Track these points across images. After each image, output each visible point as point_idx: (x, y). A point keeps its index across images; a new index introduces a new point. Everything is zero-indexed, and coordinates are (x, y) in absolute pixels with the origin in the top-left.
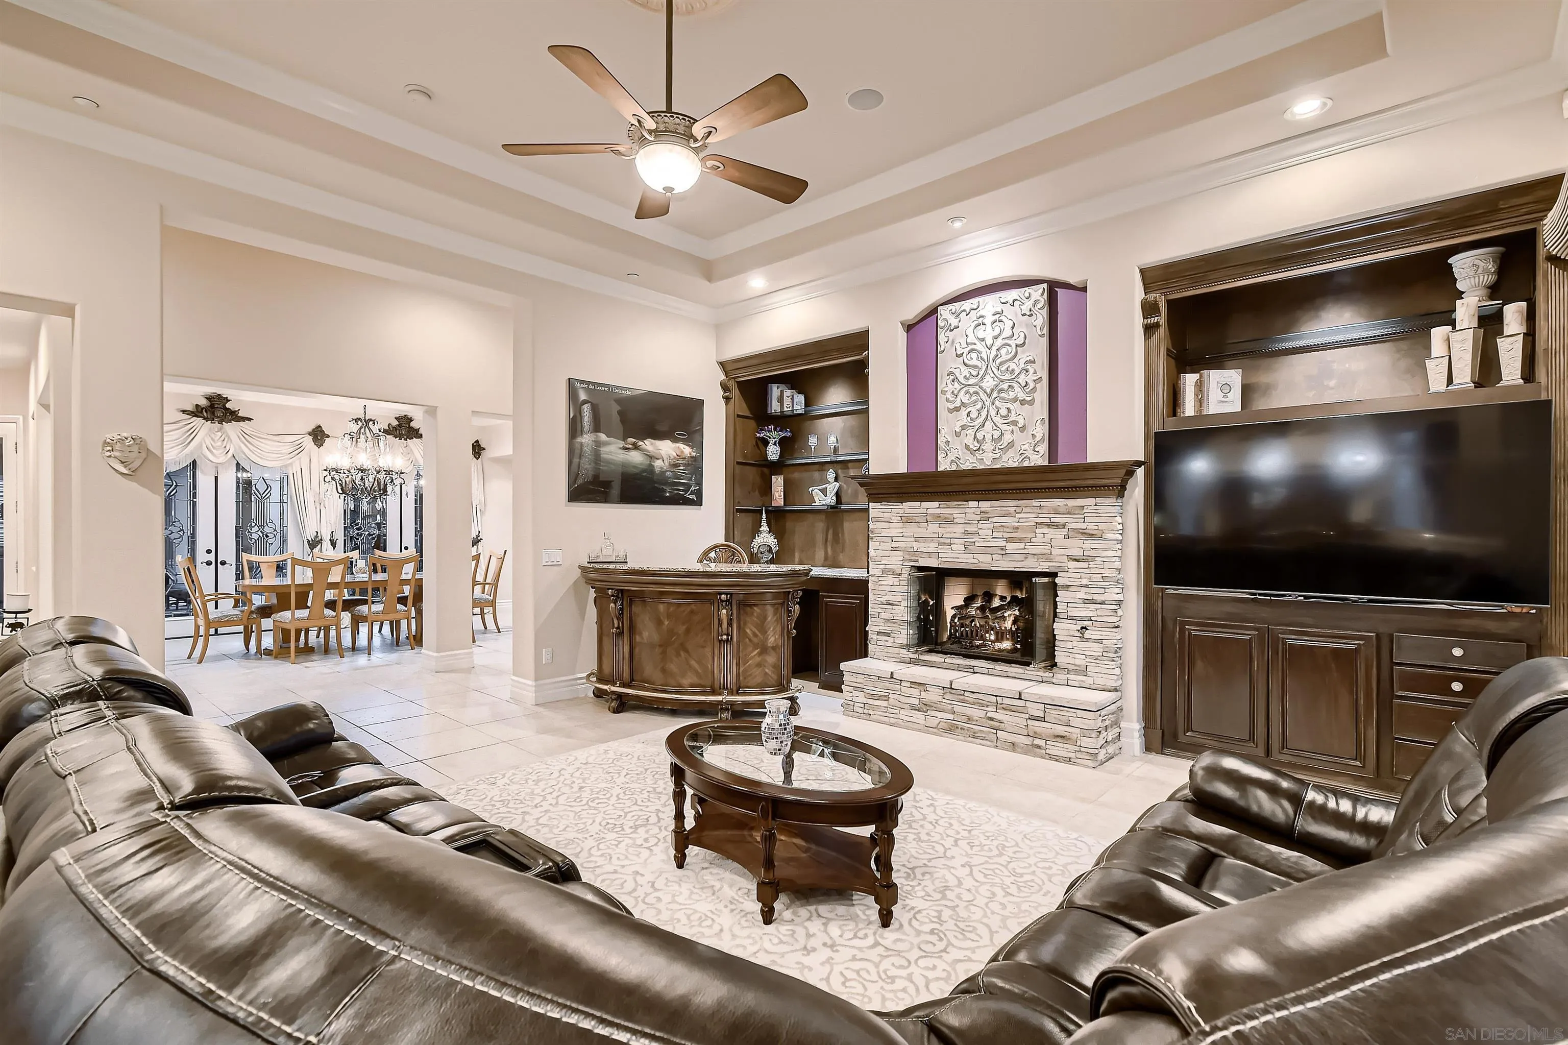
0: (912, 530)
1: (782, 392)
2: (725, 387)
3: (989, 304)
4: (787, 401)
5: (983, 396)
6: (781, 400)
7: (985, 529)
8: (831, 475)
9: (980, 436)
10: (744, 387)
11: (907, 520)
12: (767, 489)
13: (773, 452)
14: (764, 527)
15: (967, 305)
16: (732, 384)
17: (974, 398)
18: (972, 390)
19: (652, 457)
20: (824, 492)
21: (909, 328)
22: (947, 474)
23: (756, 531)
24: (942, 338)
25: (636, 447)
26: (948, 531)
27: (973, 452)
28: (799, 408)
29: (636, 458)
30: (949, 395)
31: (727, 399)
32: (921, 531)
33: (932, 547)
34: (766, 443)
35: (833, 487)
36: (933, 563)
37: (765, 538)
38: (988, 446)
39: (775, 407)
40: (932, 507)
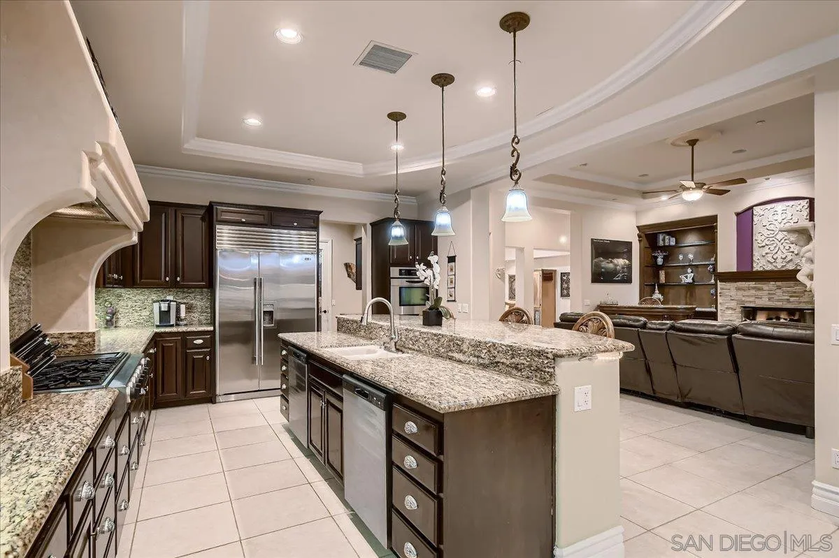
0: (740, 293)
1: (664, 237)
2: (639, 236)
3: (779, 207)
4: (667, 241)
5: (778, 242)
6: (664, 240)
7: (779, 292)
8: (689, 270)
9: (775, 257)
10: (647, 236)
11: (738, 289)
12: (657, 276)
13: (660, 261)
14: (657, 291)
15: (768, 206)
16: (643, 235)
17: (772, 242)
18: (771, 239)
19: (616, 265)
20: (686, 277)
21: (738, 214)
22: (758, 272)
23: (653, 292)
24: (755, 219)
25: (611, 262)
26: (759, 293)
27: (771, 263)
28: (673, 243)
29: (611, 265)
30: (759, 241)
31: (640, 241)
32: (746, 293)
33: (752, 299)
34: (656, 257)
35: (691, 276)
36: (752, 305)
37: (657, 295)
38: (779, 260)
39: (661, 243)
40: (752, 284)
